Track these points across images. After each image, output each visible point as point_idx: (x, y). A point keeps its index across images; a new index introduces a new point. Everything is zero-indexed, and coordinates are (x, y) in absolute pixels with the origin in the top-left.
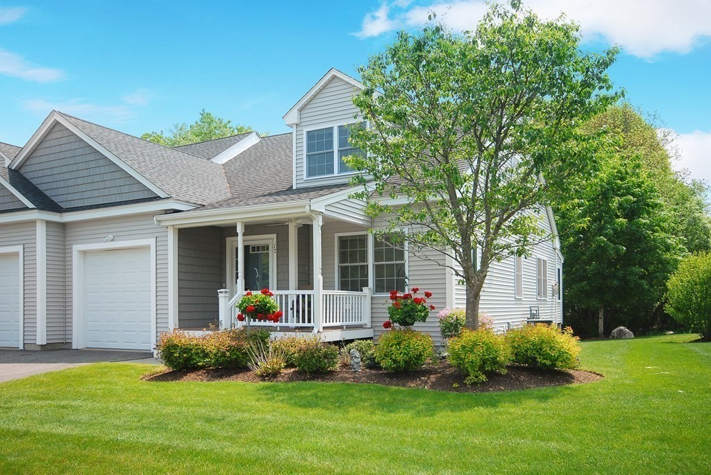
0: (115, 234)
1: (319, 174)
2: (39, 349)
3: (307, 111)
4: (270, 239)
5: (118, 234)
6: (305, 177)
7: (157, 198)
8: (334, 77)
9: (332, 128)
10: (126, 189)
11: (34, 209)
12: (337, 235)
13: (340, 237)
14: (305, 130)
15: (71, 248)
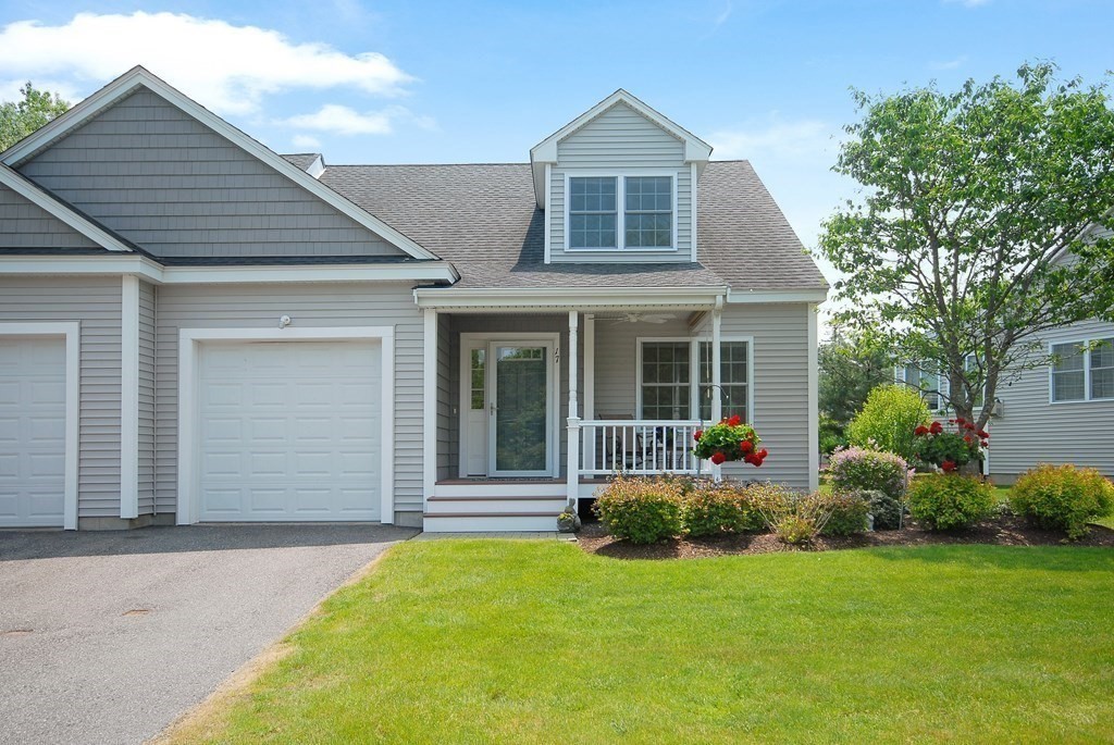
0: (294, 314)
1: (589, 245)
2: (126, 526)
3: (569, 146)
4: (550, 340)
5: (299, 314)
6: (567, 247)
7: (402, 258)
8: (621, 102)
9: (614, 179)
10: (324, 235)
11: (126, 253)
12: (640, 340)
13: (644, 343)
14: (568, 175)
15: (177, 335)
